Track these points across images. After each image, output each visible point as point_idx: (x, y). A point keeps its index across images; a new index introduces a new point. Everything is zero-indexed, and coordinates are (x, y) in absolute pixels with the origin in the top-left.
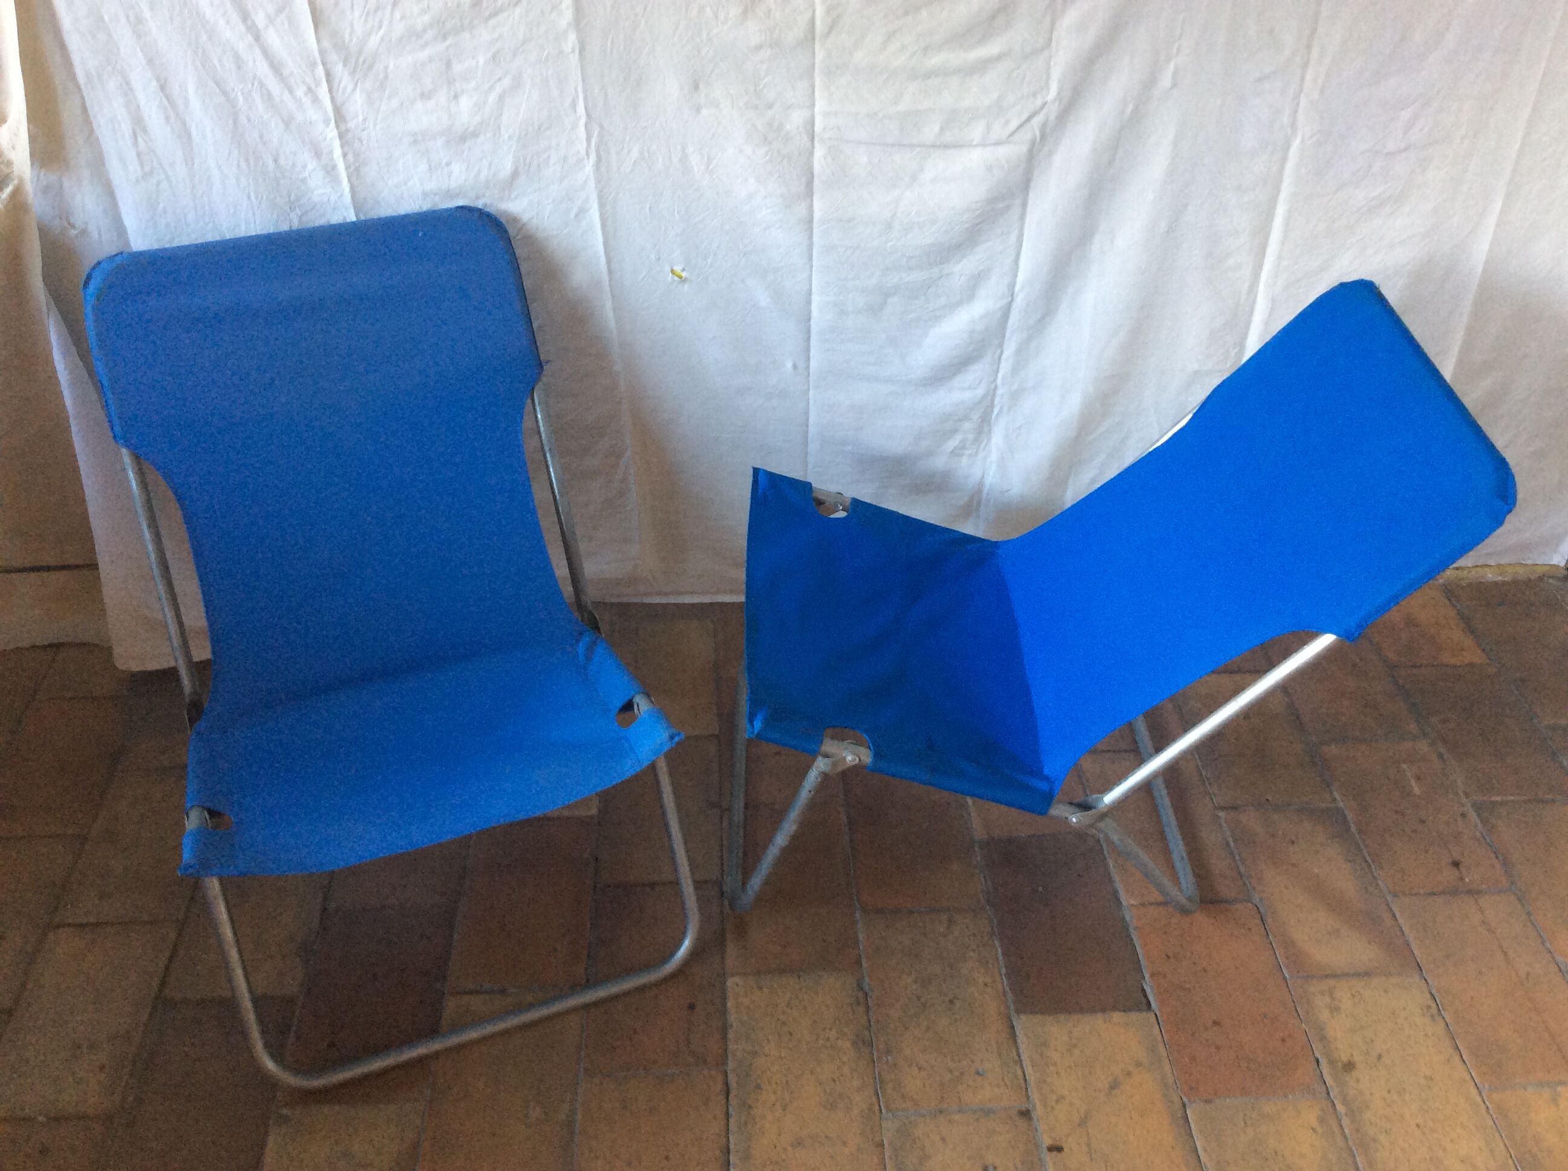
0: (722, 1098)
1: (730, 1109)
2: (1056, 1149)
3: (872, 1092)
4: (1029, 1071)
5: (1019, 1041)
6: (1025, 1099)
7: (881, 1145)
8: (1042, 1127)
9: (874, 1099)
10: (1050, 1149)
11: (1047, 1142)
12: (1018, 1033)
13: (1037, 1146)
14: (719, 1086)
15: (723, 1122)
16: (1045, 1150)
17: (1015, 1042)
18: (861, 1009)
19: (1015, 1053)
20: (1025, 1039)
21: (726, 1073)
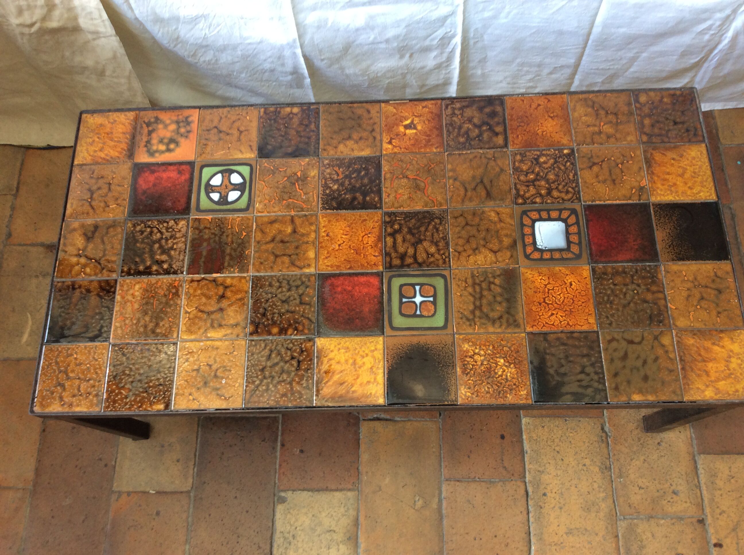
0: (524, 499)
1: (530, 507)
2: (718, 545)
3: (612, 501)
4: (705, 492)
5: (699, 472)
6: (701, 511)
7: (617, 536)
8: (711, 530)
9: (613, 506)
10: (716, 545)
11: (714, 541)
12: (699, 466)
13: (708, 543)
14: (523, 492)
15: (526, 516)
16: (712, 546)
17: (697, 473)
18: (604, 445)
19: (696, 480)
20: (703, 472)
21: (526, 483)
